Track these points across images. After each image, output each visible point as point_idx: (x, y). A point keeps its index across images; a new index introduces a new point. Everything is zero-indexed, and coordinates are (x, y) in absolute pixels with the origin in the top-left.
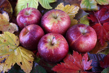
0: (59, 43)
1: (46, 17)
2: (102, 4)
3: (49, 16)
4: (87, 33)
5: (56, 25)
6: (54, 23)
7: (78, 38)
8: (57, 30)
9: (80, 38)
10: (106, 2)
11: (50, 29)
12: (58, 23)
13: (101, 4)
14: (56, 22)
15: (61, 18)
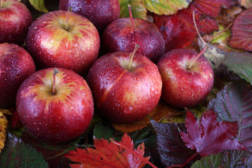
0: (69, 93)
1: (45, 25)
2: (161, 14)
3: (51, 22)
4: (137, 67)
5: (69, 46)
6: (64, 41)
7: (119, 78)
8: (71, 56)
9: (122, 77)
10: (169, 8)
11: (52, 54)
12: (73, 42)
13: (158, 13)
14: (71, 39)
15: (82, 32)
